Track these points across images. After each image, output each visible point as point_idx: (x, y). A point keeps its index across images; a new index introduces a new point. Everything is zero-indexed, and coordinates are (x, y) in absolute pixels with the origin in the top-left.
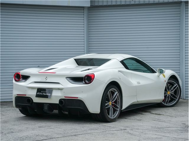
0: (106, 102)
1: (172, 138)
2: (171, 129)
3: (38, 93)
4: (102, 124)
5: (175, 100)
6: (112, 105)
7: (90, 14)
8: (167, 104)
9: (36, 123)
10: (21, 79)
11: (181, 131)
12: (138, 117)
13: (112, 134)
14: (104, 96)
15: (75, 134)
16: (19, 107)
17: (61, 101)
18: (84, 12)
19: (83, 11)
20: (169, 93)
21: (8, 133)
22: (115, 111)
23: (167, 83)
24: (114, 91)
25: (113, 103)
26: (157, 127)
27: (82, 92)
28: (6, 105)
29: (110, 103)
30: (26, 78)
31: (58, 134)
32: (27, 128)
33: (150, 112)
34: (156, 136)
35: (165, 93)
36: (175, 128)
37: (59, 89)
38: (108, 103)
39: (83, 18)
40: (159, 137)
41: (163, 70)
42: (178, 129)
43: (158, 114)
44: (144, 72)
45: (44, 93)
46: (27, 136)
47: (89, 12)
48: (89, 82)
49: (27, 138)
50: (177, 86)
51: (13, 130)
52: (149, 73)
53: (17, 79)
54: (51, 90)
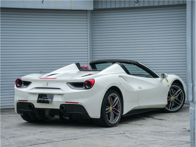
0: (107, 107)
1: (167, 141)
2: (170, 133)
3: (39, 99)
4: (102, 129)
5: (179, 105)
6: (113, 110)
7: (93, 17)
8: (170, 109)
9: (38, 128)
10: (23, 85)
11: (180, 134)
12: (139, 122)
13: (111, 137)
14: (104, 101)
15: (75, 138)
16: (21, 113)
17: (62, 106)
18: (87, 16)
19: (86, 14)
20: (172, 98)
21: (10, 138)
22: (115, 116)
23: (170, 88)
24: (114, 96)
25: (113, 108)
26: (156, 131)
27: (83, 97)
28: (8, 112)
29: (111, 108)
30: (27, 83)
31: (58, 138)
32: (29, 133)
33: (152, 118)
34: (152, 139)
35: (168, 99)
36: (174, 132)
37: (60, 94)
38: (108, 108)
39: (86, 22)
40: (156, 139)
41: (165, 75)
42: (177, 133)
43: (160, 120)
44: (147, 77)
45: (45, 98)
46: (28, 140)
47: (92, 16)
48: (89, 88)
49: (28, 142)
50: (180, 91)
51: (14, 135)
52: (151, 78)
53: (18, 85)
54: (52, 96)
